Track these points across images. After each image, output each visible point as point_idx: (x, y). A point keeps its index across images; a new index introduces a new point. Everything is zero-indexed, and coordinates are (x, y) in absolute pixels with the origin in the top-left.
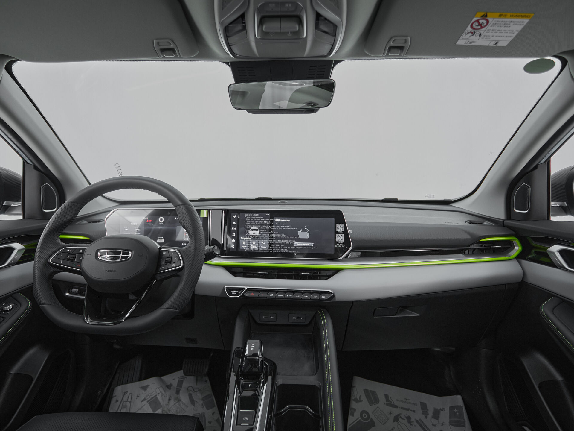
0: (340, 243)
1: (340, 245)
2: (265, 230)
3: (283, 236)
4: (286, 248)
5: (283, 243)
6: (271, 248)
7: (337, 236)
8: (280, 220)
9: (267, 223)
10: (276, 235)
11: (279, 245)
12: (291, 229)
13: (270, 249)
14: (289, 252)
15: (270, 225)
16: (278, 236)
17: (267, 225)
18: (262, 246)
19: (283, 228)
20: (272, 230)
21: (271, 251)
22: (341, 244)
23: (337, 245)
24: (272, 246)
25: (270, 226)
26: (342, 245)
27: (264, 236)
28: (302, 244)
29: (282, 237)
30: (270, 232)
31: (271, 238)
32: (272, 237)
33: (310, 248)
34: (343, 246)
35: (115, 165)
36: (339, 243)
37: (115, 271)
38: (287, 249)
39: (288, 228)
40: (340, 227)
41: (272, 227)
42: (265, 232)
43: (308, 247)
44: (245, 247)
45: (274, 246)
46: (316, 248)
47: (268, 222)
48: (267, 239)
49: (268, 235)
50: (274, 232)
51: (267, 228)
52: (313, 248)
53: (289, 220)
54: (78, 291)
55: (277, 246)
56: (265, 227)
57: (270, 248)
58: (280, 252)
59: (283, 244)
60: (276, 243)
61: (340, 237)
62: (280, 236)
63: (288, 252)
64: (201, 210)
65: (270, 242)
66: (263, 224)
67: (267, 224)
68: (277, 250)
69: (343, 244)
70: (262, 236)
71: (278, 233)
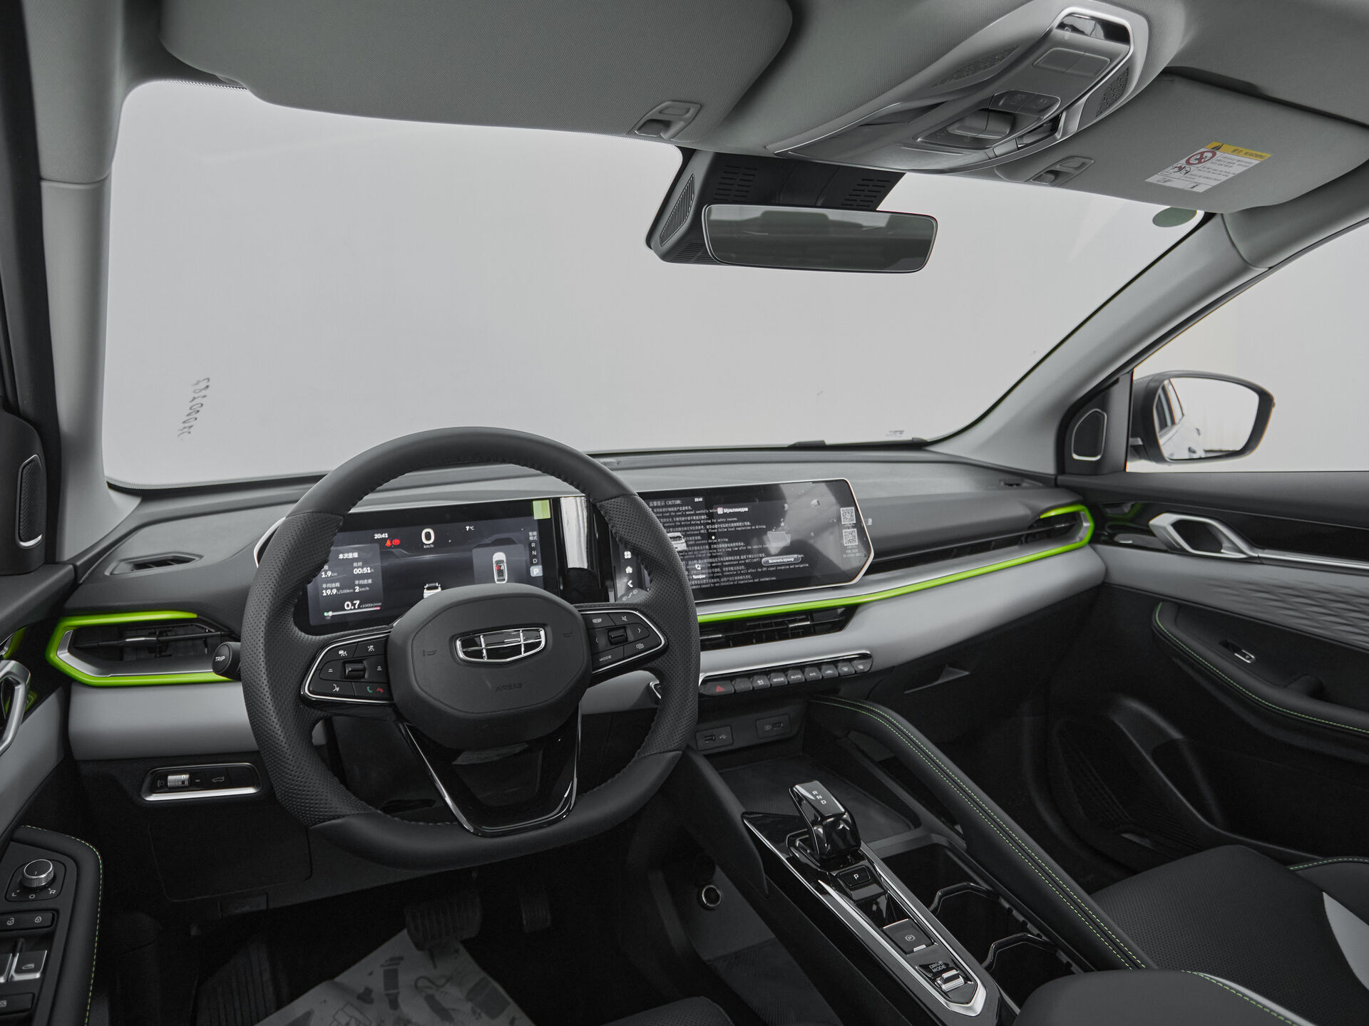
0: (852, 549)
1: (850, 553)
2: (699, 538)
3: (739, 547)
4: (748, 574)
5: (740, 562)
6: (717, 577)
7: (843, 534)
8: (727, 511)
9: (700, 520)
10: (723, 546)
11: (732, 568)
12: (753, 527)
13: (715, 580)
14: (756, 581)
15: (708, 524)
16: (728, 547)
17: (701, 524)
18: (696, 575)
19: (735, 527)
20: (714, 534)
21: (716, 583)
22: (854, 551)
23: (847, 554)
24: (718, 572)
25: (708, 527)
26: (855, 553)
27: (697, 550)
28: (779, 561)
29: (737, 549)
30: (710, 541)
31: (713, 554)
32: (715, 551)
33: (797, 566)
34: (857, 554)
36: (849, 549)
37: (520, 685)
38: (751, 573)
39: (748, 526)
40: (847, 514)
41: (712, 529)
42: (699, 540)
43: (792, 564)
45: (723, 572)
46: (807, 565)
47: (703, 517)
48: (706, 558)
49: (707, 547)
50: (719, 540)
51: (702, 531)
52: (802, 566)
53: (746, 509)
54: (191, 780)
55: (729, 571)
56: (697, 530)
57: (713, 578)
58: (736, 583)
59: (741, 565)
60: (726, 563)
61: (850, 535)
62: (731, 547)
63: (751, 581)
64: (534, 502)
65: (713, 563)
66: (693, 522)
67: (702, 522)
68: (731, 579)
69: (857, 551)
70: (694, 550)
71: (727, 540)
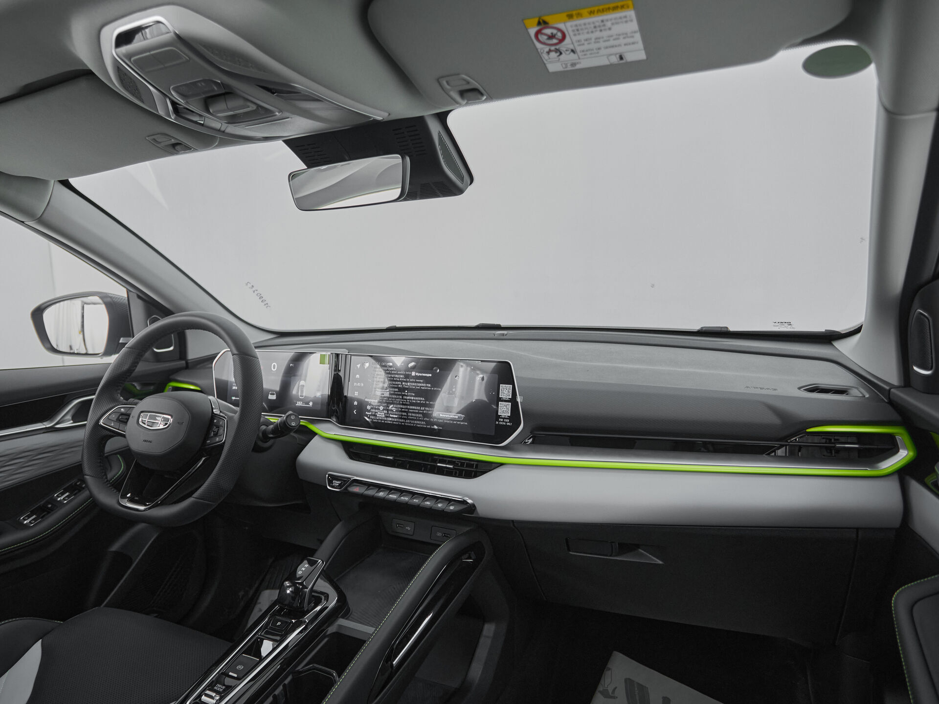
0: (504, 418)
1: (503, 421)
2: (397, 390)
3: (421, 401)
4: (423, 421)
5: (420, 411)
6: (404, 419)
7: (499, 405)
8: (418, 374)
9: (399, 378)
10: (411, 398)
11: (414, 415)
12: (432, 389)
13: (402, 420)
14: (428, 427)
15: (404, 381)
16: (414, 400)
17: (399, 381)
18: (392, 414)
19: (421, 387)
20: (407, 389)
21: (403, 422)
22: (505, 420)
23: (499, 422)
24: (405, 416)
25: (403, 383)
26: (506, 422)
27: (394, 398)
28: (447, 416)
29: (419, 402)
30: (403, 393)
31: (404, 403)
32: (405, 401)
33: (458, 423)
34: (508, 424)
35: (247, 284)
36: (502, 418)
37: (150, 442)
38: (426, 421)
39: (429, 387)
40: (505, 390)
41: (406, 385)
42: (396, 391)
43: (455, 421)
44: (370, 413)
45: (408, 416)
46: (466, 424)
47: (401, 376)
48: (400, 404)
49: (401, 397)
50: (409, 394)
51: (399, 386)
52: (462, 423)
53: (431, 375)
55: (411, 416)
56: (396, 385)
57: (401, 418)
58: (415, 425)
59: (420, 413)
60: (411, 411)
61: (505, 407)
62: (416, 400)
63: (425, 426)
65: (403, 408)
66: (395, 379)
67: (400, 379)
68: (412, 422)
69: (508, 421)
70: (393, 398)
71: (414, 394)
